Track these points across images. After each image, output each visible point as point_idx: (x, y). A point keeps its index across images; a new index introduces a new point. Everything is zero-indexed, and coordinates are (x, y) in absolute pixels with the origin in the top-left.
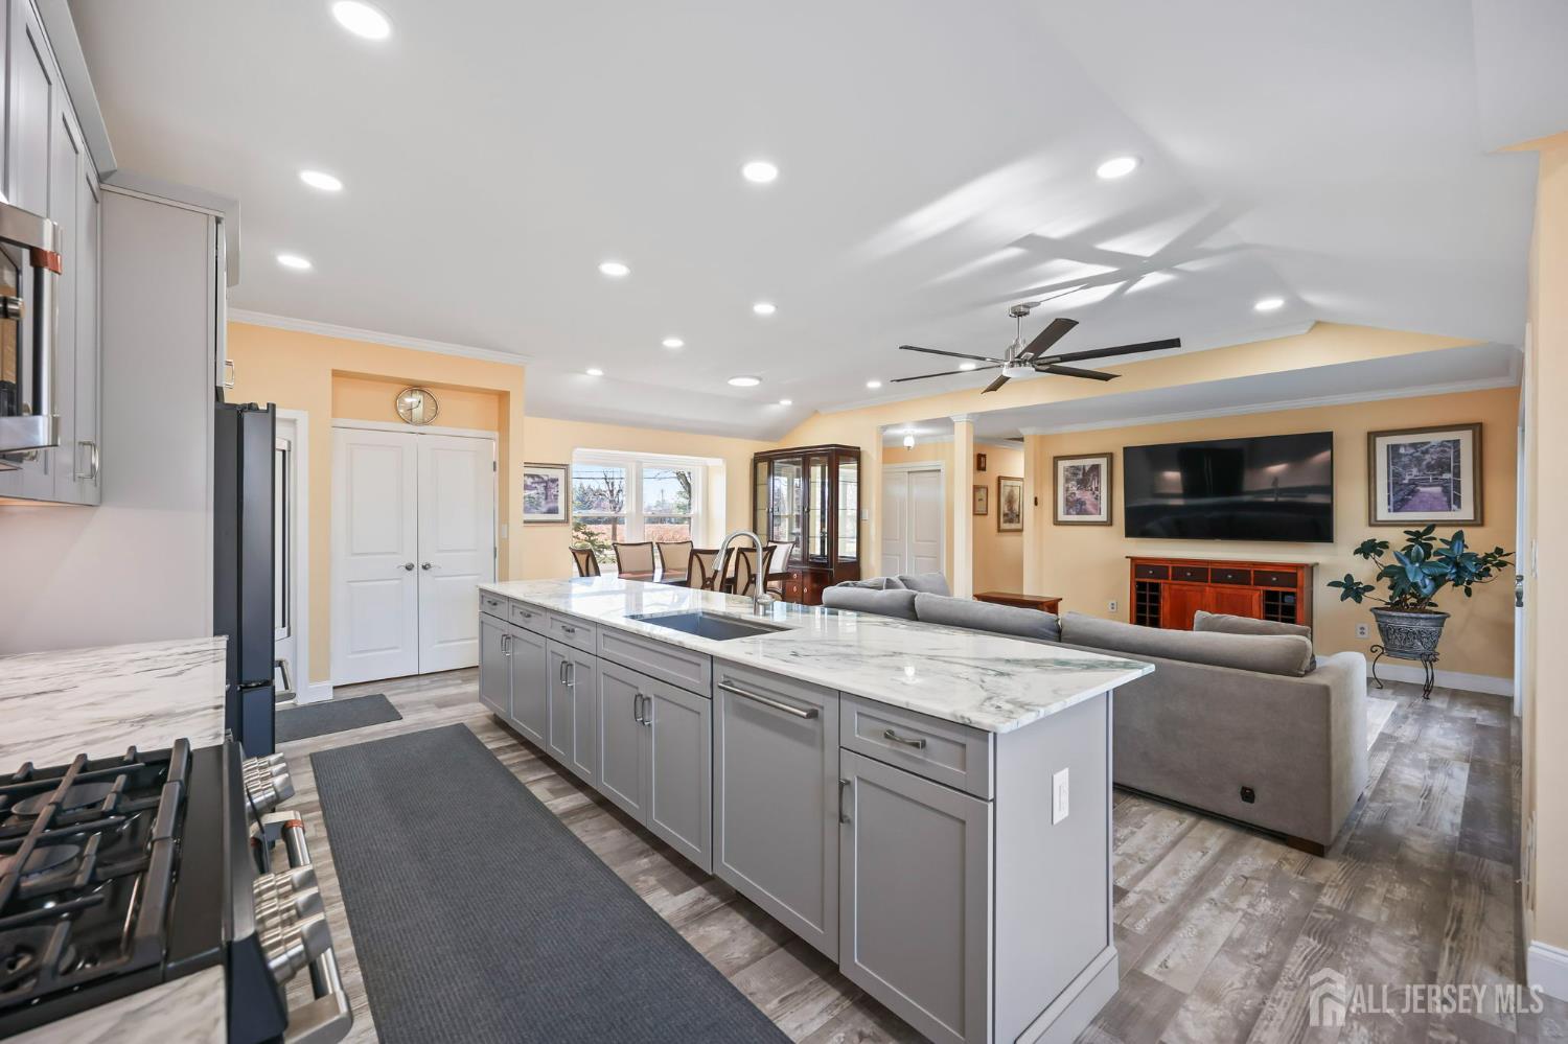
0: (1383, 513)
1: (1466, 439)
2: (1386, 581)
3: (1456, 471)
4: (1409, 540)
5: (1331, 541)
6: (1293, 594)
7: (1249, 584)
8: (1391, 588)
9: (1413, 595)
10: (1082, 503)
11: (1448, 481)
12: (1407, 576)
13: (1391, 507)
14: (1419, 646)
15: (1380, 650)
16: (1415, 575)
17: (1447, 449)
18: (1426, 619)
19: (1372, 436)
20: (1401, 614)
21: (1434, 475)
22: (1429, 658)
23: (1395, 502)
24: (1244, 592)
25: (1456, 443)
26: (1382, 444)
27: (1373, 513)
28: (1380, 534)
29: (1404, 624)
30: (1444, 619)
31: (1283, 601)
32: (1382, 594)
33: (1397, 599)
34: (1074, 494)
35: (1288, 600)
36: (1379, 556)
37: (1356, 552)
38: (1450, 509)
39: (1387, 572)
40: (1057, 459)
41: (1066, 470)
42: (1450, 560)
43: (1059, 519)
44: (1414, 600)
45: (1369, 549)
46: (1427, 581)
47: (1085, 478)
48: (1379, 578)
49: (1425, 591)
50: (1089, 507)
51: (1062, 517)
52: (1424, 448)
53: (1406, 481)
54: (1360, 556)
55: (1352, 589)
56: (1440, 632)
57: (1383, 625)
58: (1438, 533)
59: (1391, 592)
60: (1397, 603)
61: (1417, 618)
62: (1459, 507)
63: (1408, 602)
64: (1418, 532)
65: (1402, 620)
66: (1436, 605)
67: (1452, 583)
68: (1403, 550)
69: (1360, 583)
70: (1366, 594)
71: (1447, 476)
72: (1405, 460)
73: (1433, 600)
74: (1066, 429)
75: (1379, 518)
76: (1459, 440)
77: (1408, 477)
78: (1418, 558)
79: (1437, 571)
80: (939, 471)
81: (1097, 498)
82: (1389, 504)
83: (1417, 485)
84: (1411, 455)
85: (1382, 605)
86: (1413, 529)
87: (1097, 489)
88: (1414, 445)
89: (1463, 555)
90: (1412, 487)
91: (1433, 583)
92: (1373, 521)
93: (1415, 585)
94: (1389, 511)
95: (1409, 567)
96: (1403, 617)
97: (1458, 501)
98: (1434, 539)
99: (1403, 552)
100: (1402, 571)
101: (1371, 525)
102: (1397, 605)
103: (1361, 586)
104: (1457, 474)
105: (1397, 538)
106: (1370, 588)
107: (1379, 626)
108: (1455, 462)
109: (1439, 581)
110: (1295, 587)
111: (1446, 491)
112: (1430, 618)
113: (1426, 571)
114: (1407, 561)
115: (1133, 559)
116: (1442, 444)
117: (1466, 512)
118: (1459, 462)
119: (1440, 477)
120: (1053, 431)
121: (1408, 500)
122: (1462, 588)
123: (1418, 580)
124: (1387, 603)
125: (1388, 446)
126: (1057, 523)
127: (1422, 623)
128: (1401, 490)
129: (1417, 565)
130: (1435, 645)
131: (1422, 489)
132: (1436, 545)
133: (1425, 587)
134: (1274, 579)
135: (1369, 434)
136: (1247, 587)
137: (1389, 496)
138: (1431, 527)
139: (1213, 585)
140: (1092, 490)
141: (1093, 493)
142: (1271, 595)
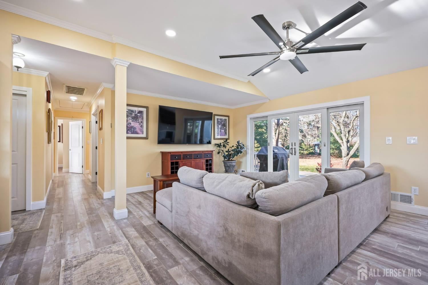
5: (211, 144)
6: (211, 160)
7: (202, 158)
10: (135, 128)
19: (215, 115)
24: (201, 161)
26: (216, 118)
27: (214, 136)
31: (209, 162)
34: (130, 123)
38: (225, 136)
47: (136, 115)
50: (137, 130)
52: (222, 120)
71: (225, 128)
72: (219, 123)
76: (226, 119)
81: (142, 126)
87: (142, 122)
88: (220, 119)
94: (217, 136)
97: (226, 133)
101: (214, 139)
108: (226, 124)
110: (212, 157)
139: (194, 160)
140: (139, 122)
141: (140, 124)
142: (207, 161)
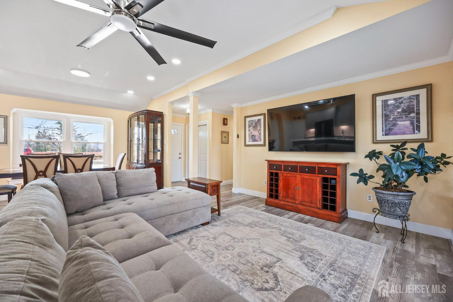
0: (380, 136)
1: (423, 93)
2: (381, 173)
3: (418, 112)
4: (393, 150)
5: (355, 151)
6: (335, 179)
7: (315, 174)
8: (383, 177)
9: (395, 181)
10: (255, 136)
11: (413, 118)
12: (392, 170)
13: (384, 133)
14: (399, 212)
15: (377, 212)
16: (397, 170)
17: (413, 100)
18: (402, 195)
19: (374, 96)
20: (388, 193)
21: (405, 115)
22: (404, 218)
23: (386, 130)
24: (313, 178)
25: (418, 96)
26: (379, 101)
27: (375, 137)
28: (378, 148)
29: (391, 198)
30: (412, 195)
31: (331, 183)
32: (378, 180)
33: (387, 183)
34: (252, 132)
35: (333, 182)
36: (378, 159)
37: (366, 157)
38: (414, 133)
39: (381, 168)
40: (246, 117)
41: (249, 122)
42: (416, 160)
43: (247, 144)
44: (395, 184)
45: (373, 155)
46: (404, 174)
47: (255, 124)
48: (377, 171)
49: (402, 180)
50: (257, 138)
51: (248, 143)
52: (401, 100)
53: (391, 119)
54: (368, 159)
55: (363, 178)
56: (410, 203)
57: (379, 198)
58: (408, 146)
59: (383, 179)
60: (387, 185)
61: (397, 195)
62: (419, 131)
63: (393, 185)
64: (398, 145)
65: (389, 195)
66: (407, 187)
67: (417, 174)
68: (390, 155)
69: (367, 174)
70: (370, 180)
71: (413, 115)
72: (391, 107)
73: (407, 184)
74: (249, 104)
75: (378, 139)
76: (419, 95)
77: (392, 117)
78: (398, 160)
79: (410, 167)
80: (206, 125)
81: (260, 134)
82: (383, 132)
83: (397, 121)
84: (394, 105)
85: (378, 186)
86: (395, 144)
87: (260, 130)
88: (396, 99)
89: (424, 158)
90: (394, 122)
91: (407, 174)
92: (375, 141)
93: (397, 176)
94: (383, 135)
95: (393, 165)
96: (390, 194)
97: (419, 128)
98: (407, 149)
99: (390, 157)
100: (389, 167)
101: (374, 143)
102: (386, 187)
103: (367, 176)
104: (418, 114)
105: (387, 149)
106: (372, 177)
107: (377, 198)
108: (417, 107)
109: (410, 173)
110: (336, 175)
111: (412, 124)
112: (405, 195)
113: (404, 168)
114: (392, 161)
115: (268, 161)
116: (410, 98)
117: (423, 134)
118: (419, 107)
119: (409, 116)
120: (244, 105)
121: (392, 129)
122: (422, 177)
123: (399, 173)
124: (381, 185)
125: (382, 101)
126: (246, 145)
127: (400, 198)
128: (389, 124)
129: (398, 164)
130: (407, 210)
131: (399, 123)
132: (408, 152)
133: (403, 177)
134: (326, 171)
135: (373, 95)
136: (314, 175)
137: (383, 127)
138: (404, 143)
139: (300, 174)
140: (258, 130)
141: (259, 132)
142: (325, 180)
